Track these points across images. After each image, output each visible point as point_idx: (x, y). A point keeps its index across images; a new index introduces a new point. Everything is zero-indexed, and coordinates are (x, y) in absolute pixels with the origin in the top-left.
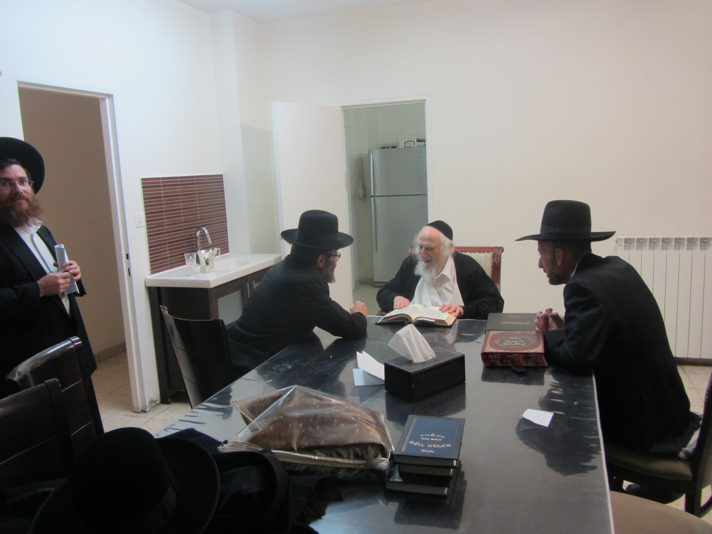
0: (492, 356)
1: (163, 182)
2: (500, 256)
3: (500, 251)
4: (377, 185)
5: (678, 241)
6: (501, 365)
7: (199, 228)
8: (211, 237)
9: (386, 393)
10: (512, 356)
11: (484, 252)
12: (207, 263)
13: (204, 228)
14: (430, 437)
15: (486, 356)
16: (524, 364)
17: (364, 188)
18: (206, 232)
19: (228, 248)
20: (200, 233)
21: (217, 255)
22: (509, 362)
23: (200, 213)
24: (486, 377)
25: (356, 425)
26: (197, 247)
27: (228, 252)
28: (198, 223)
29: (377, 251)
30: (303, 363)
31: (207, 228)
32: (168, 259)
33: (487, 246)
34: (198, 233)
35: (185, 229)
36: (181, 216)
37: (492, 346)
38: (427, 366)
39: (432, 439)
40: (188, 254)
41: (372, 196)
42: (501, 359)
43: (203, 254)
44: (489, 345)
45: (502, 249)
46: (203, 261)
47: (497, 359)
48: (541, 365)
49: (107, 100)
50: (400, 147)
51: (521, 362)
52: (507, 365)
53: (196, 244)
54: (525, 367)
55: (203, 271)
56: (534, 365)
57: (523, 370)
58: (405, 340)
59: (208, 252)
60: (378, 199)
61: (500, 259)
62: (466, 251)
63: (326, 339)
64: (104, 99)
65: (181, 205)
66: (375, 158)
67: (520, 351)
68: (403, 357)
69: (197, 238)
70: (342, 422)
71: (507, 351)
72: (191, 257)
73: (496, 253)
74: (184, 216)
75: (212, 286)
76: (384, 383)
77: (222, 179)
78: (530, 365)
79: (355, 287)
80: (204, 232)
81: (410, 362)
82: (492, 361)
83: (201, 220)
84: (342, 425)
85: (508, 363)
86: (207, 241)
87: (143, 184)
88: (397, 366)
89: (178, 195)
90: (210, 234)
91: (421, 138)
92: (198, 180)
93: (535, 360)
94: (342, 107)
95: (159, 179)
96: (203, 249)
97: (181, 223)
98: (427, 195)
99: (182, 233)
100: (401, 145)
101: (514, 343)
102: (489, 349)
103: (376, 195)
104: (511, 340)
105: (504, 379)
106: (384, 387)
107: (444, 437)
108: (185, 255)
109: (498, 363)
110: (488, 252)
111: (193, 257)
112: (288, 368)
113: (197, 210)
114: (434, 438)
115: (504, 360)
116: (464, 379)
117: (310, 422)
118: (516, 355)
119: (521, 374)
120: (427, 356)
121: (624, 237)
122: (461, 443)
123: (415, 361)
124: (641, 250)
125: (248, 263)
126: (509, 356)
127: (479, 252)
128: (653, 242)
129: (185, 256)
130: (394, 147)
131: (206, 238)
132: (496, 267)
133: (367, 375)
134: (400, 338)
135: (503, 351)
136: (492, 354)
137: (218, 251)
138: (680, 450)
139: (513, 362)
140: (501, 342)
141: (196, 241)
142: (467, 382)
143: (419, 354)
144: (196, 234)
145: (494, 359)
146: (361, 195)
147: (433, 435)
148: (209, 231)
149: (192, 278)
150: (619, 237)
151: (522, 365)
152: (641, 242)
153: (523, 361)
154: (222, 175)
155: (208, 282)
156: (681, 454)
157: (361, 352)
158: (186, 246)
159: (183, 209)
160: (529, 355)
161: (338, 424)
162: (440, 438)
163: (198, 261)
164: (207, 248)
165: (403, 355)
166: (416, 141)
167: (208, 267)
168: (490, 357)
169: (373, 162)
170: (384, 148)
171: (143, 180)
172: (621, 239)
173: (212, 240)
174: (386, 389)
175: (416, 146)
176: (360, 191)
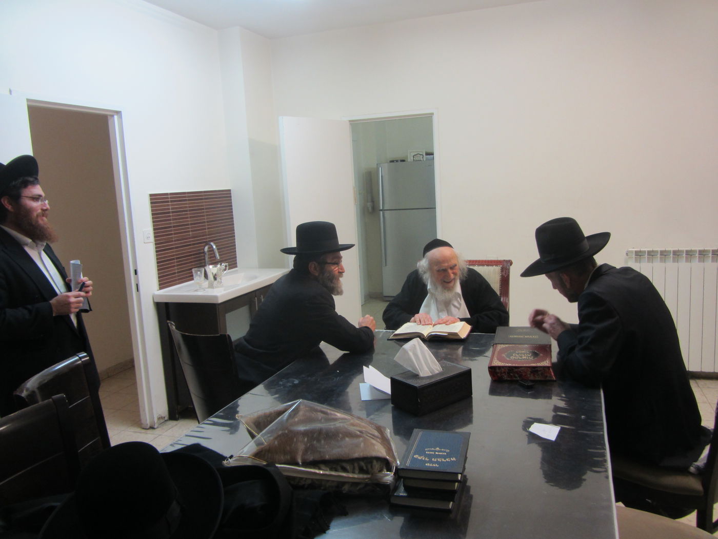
0: (499, 370)
1: (171, 198)
2: (509, 269)
3: (509, 264)
4: (386, 199)
5: (690, 254)
6: (509, 379)
7: (207, 243)
8: (219, 252)
9: (392, 407)
10: (519, 370)
11: (492, 265)
12: (215, 279)
13: (212, 244)
14: (435, 451)
15: (493, 370)
16: (532, 378)
17: (373, 201)
18: (214, 247)
19: (236, 263)
20: (209, 248)
21: (225, 270)
22: (516, 375)
23: (208, 228)
24: (493, 391)
25: (361, 439)
26: (205, 262)
27: (236, 267)
28: (207, 239)
29: (386, 265)
30: (309, 378)
31: (215, 243)
32: (176, 275)
33: (496, 259)
34: (206, 249)
35: (194, 244)
36: (189, 232)
37: (500, 360)
38: (433, 380)
39: (436, 453)
40: (196, 269)
41: (381, 210)
42: (509, 373)
43: (211, 269)
44: (496, 358)
45: (510, 263)
46: (211, 277)
47: (505, 372)
48: (548, 378)
49: (116, 117)
50: (409, 160)
51: (529, 375)
52: (514, 379)
53: (204, 259)
54: (532, 381)
55: (211, 286)
56: (542, 379)
57: (530, 384)
58: (411, 354)
59: (216, 267)
60: (387, 213)
61: (509, 272)
62: (474, 265)
63: (332, 353)
64: (113, 116)
65: (190, 221)
66: (384, 172)
67: (527, 365)
68: (410, 371)
69: (206, 254)
70: (347, 437)
71: (514, 365)
72: (199, 273)
73: (505, 266)
74: (192, 231)
75: (220, 301)
76: (390, 397)
77: (230, 194)
78: (537, 378)
79: (365, 301)
80: (212, 247)
81: (416, 376)
82: (499, 375)
83: (209, 235)
84: (347, 439)
85: (516, 377)
86: (215, 256)
87: (151, 199)
88: (404, 381)
89: (186, 211)
90: (218, 249)
91: (429, 151)
92: (206, 195)
93: (542, 374)
94: (350, 121)
95: (167, 194)
96: (211, 264)
97: (189, 238)
98: (435, 208)
99: (190, 248)
100: (410, 159)
101: (521, 357)
102: (497, 363)
103: (385, 208)
104: (518, 354)
105: (511, 393)
106: (391, 401)
107: (448, 451)
108: (193, 270)
109: (506, 376)
110: (496, 265)
111: (201, 273)
112: (295, 382)
113: (205, 226)
114: (439, 451)
115: (512, 374)
116: (470, 393)
117: (315, 436)
118: (523, 369)
119: (529, 388)
120: (433, 371)
121: (634, 250)
122: (466, 458)
123: (422, 375)
124: (652, 262)
125: (256, 277)
126: (516, 370)
127: (487, 265)
128: (664, 254)
129: (193, 272)
130: (403, 161)
131: (214, 253)
132: (505, 281)
133: (374, 389)
134: (406, 352)
135: (510, 365)
136: (499, 367)
137: (226, 266)
138: (691, 465)
139: (520, 376)
140: (509, 356)
141: (204, 256)
142: (474, 396)
143: (426, 369)
144: (204, 249)
145: (501, 372)
146: (370, 209)
147: (438, 449)
148: (216, 246)
149: (200, 293)
150: (629, 250)
151: (530, 379)
152: (651, 254)
153: (530, 374)
154: (230, 190)
155: (216, 297)
156: (692, 469)
157: (368, 367)
158: (194, 261)
159: (191, 224)
160: (536, 369)
161: (343, 438)
162: (445, 452)
163: (206, 276)
164: (215, 263)
165: (410, 369)
166: (424, 154)
167: (216, 282)
168: (498, 371)
169: (382, 176)
170: (392, 161)
171: (151, 195)
172: (632, 252)
173: (220, 255)
174: (392, 403)
175: (424, 159)
176: (369, 205)
